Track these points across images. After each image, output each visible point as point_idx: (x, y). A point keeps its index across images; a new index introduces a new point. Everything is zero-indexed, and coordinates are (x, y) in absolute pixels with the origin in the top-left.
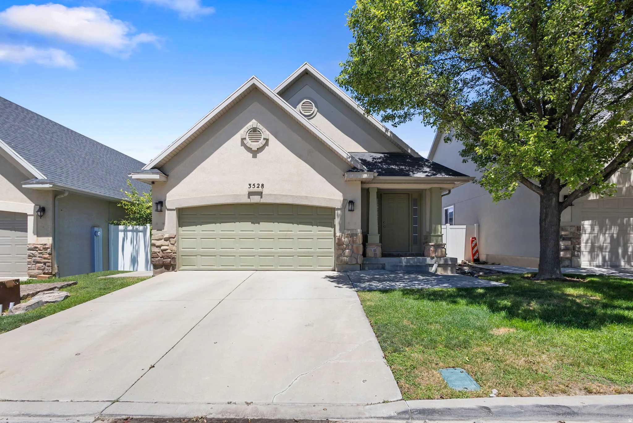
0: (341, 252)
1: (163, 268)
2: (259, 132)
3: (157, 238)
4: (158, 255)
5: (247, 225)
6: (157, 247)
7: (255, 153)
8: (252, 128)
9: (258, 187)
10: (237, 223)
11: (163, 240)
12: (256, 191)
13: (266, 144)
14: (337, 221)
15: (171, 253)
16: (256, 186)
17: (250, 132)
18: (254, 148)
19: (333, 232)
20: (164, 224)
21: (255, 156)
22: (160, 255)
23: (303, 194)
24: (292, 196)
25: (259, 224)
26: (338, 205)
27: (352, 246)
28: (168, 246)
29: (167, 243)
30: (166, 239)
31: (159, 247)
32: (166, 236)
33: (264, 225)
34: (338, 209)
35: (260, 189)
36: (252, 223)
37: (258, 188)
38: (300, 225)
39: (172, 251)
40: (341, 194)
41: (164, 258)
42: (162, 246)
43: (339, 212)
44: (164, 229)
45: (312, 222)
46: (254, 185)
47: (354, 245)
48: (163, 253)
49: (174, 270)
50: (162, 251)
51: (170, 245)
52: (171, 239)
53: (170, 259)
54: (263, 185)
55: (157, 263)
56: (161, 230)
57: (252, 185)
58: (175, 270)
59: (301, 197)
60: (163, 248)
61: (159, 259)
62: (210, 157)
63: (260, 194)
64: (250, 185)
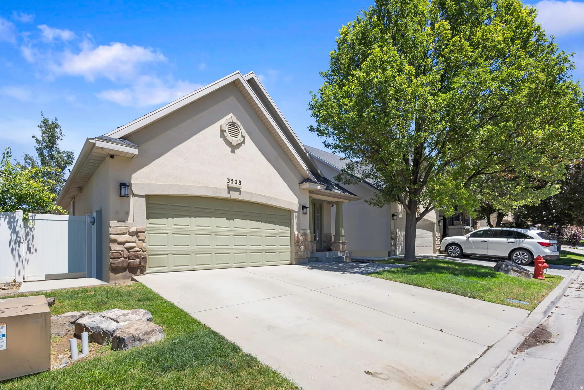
0: (298, 247)
1: (127, 272)
2: (237, 128)
3: (120, 232)
4: (121, 254)
5: (222, 221)
6: (120, 243)
7: (233, 148)
8: (231, 122)
9: (236, 183)
10: (213, 219)
11: (127, 235)
12: (235, 187)
13: (243, 142)
14: (295, 221)
15: (140, 251)
16: (235, 182)
17: (229, 125)
18: (234, 144)
19: (289, 231)
20: (128, 213)
21: (233, 151)
22: (125, 253)
23: (272, 196)
24: (265, 196)
25: (233, 220)
26: (295, 208)
27: (305, 243)
28: (135, 242)
29: (134, 238)
30: (132, 234)
31: (123, 243)
32: (133, 229)
33: (238, 222)
34: (296, 212)
35: (237, 186)
36: (227, 219)
37: (236, 185)
38: (267, 224)
39: (141, 248)
40: (297, 199)
41: (131, 258)
42: (127, 242)
43: (296, 214)
44: (127, 220)
45: (275, 222)
46: (232, 180)
47: (306, 242)
48: (129, 252)
49: (143, 273)
50: (128, 249)
51: (138, 241)
52: (139, 233)
53: (138, 260)
54: (240, 182)
55: (120, 265)
56: (124, 222)
57: (230, 180)
58: (145, 273)
59: (271, 198)
60: (128, 245)
61: (123, 260)
62: (188, 141)
63: (238, 190)
64: (229, 179)
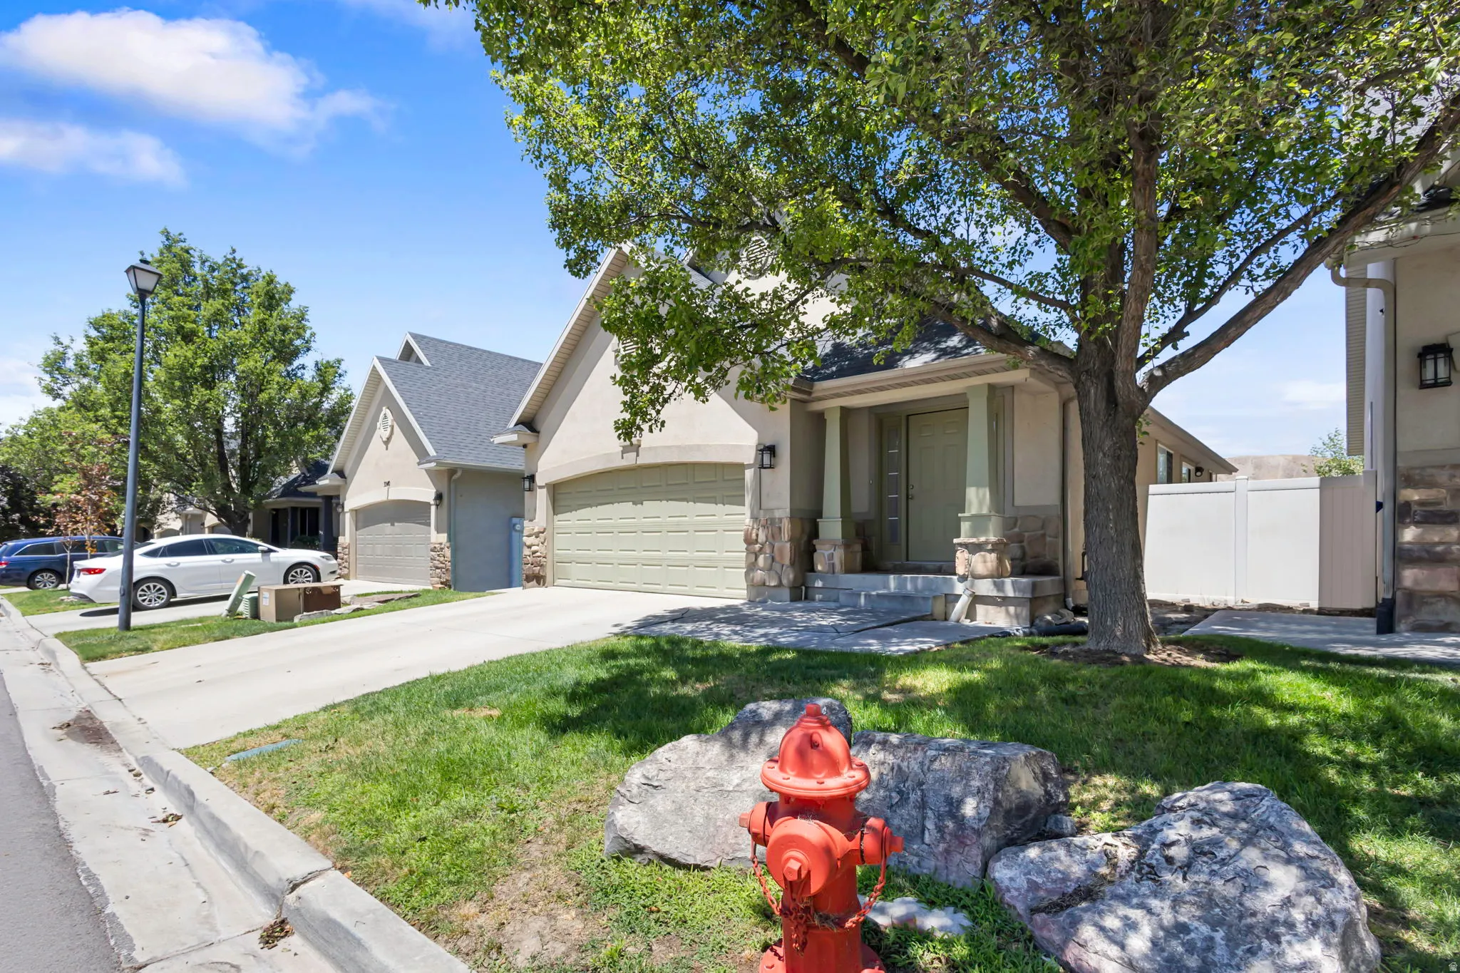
0: (752, 558)
3: (528, 534)
5: (627, 507)
11: (533, 537)
14: (748, 491)
15: (540, 556)
20: (535, 510)
22: (531, 560)
25: (642, 504)
26: (749, 457)
27: (773, 547)
28: (538, 545)
29: (537, 541)
30: (537, 535)
31: (530, 547)
32: (537, 529)
34: (749, 466)
36: (635, 503)
39: (541, 553)
40: (754, 432)
41: (534, 565)
42: (533, 545)
43: (751, 471)
44: (535, 519)
45: (716, 497)
47: (777, 545)
48: (533, 557)
49: (544, 585)
50: (533, 553)
52: (540, 534)
53: (539, 568)
55: (528, 573)
56: (533, 521)
61: (529, 567)
63: (636, 448)
